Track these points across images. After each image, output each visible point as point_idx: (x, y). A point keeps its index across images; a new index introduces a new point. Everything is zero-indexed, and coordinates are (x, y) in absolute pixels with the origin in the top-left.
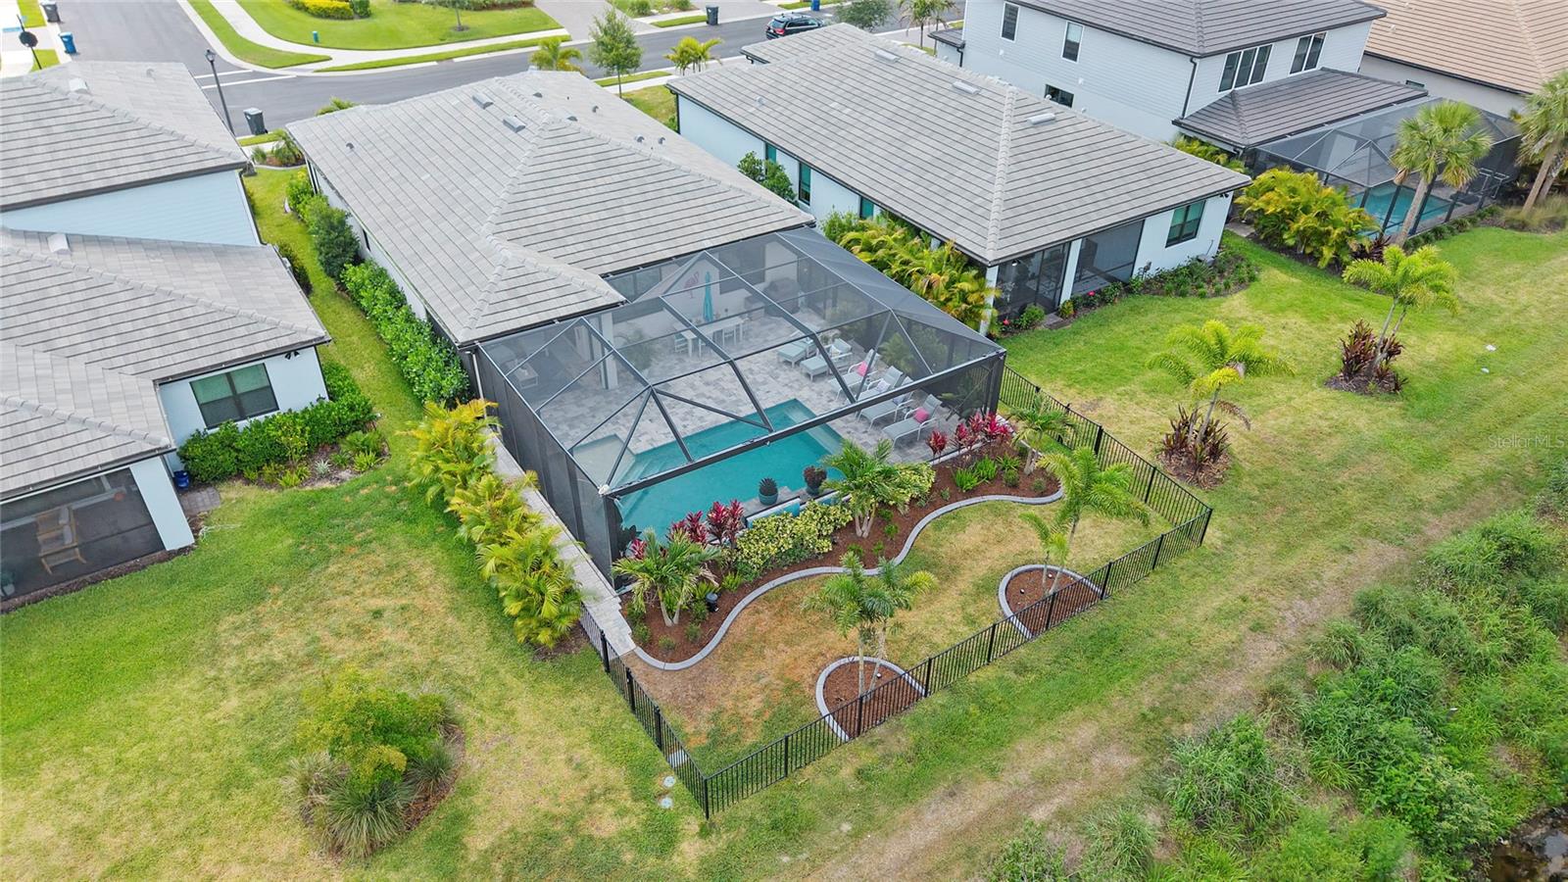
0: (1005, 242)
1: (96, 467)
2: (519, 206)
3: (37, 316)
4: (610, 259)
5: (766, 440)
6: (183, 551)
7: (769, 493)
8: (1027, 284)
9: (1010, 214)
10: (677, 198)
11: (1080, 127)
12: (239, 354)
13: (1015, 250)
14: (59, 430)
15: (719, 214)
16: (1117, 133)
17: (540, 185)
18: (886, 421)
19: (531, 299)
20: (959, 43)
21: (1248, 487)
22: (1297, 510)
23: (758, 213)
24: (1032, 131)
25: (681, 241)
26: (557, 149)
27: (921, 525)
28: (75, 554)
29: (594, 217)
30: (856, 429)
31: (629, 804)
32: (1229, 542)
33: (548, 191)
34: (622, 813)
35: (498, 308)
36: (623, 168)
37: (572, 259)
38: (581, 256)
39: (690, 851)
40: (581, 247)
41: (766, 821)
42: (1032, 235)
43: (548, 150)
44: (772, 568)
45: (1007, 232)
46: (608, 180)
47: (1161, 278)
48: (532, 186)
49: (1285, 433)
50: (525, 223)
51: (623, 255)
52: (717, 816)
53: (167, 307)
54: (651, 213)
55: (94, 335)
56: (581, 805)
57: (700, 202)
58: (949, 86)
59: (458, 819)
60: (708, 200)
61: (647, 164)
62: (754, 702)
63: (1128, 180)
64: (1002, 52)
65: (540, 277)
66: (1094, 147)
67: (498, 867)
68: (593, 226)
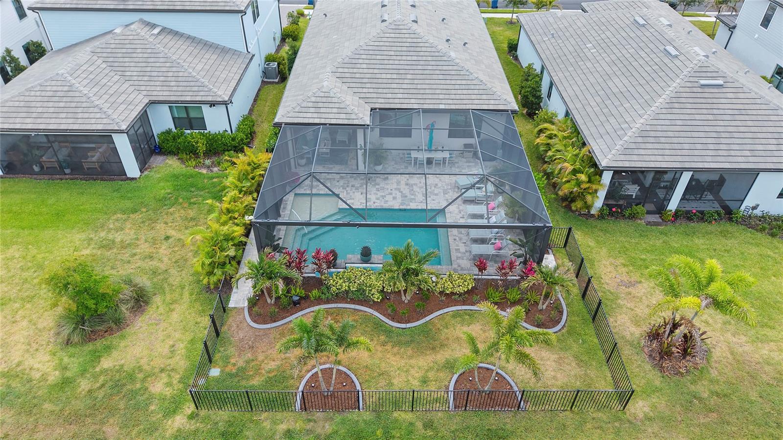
0: (622, 157)
1: (94, 130)
2: (354, 61)
3: (127, 60)
4: (382, 101)
5: (358, 224)
6: (133, 179)
7: (366, 255)
8: (657, 191)
9: (640, 140)
10: (441, 77)
11: (741, 95)
12: (188, 99)
13: (627, 164)
14: (91, 110)
15: (459, 92)
16: (772, 106)
17: (371, 52)
18: (483, 241)
19: (322, 110)
20: (732, 25)
21: (703, 389)
22: (728, 423)
23: (484, 97)
24: (699, 90)
25: (428, 101)
26: (393, 35)
27: (446, 310)
28: (55, 164)
29: (389, 76)
30: (460, 239)
31: (175, 382)
32: (650, 419)
33: (374, 57)
34: (169, 384)
35: (304, 110)
36: (422, 54)
37: (362, 95)
38: (368, 95)
39: (179, 421)
40: (371, 90)
41: (222, 429)
42: (647, 158)
43: (388, 35)
44: (343, 296)
45: (628, 152)
46: (409, 58)
47: (763, 218)
48: (367, 52)
49: (768, 364)
50: (351, 70)
51: (391, 100)
52: (203, 413)
53: (174, 69)
54: (421, 82)
55: (142, 74)
56: (156, 370)
57: (453, 82)
58: (662, 48)
59: (108, 349)
60: (459, 82)
61: (437, 54)
62: (273, 363)
63: (757, 141)
64: (757, 36)
65: (334, 100)
66: (744, 112)
67: (102, 379)
68: (385, 81)
